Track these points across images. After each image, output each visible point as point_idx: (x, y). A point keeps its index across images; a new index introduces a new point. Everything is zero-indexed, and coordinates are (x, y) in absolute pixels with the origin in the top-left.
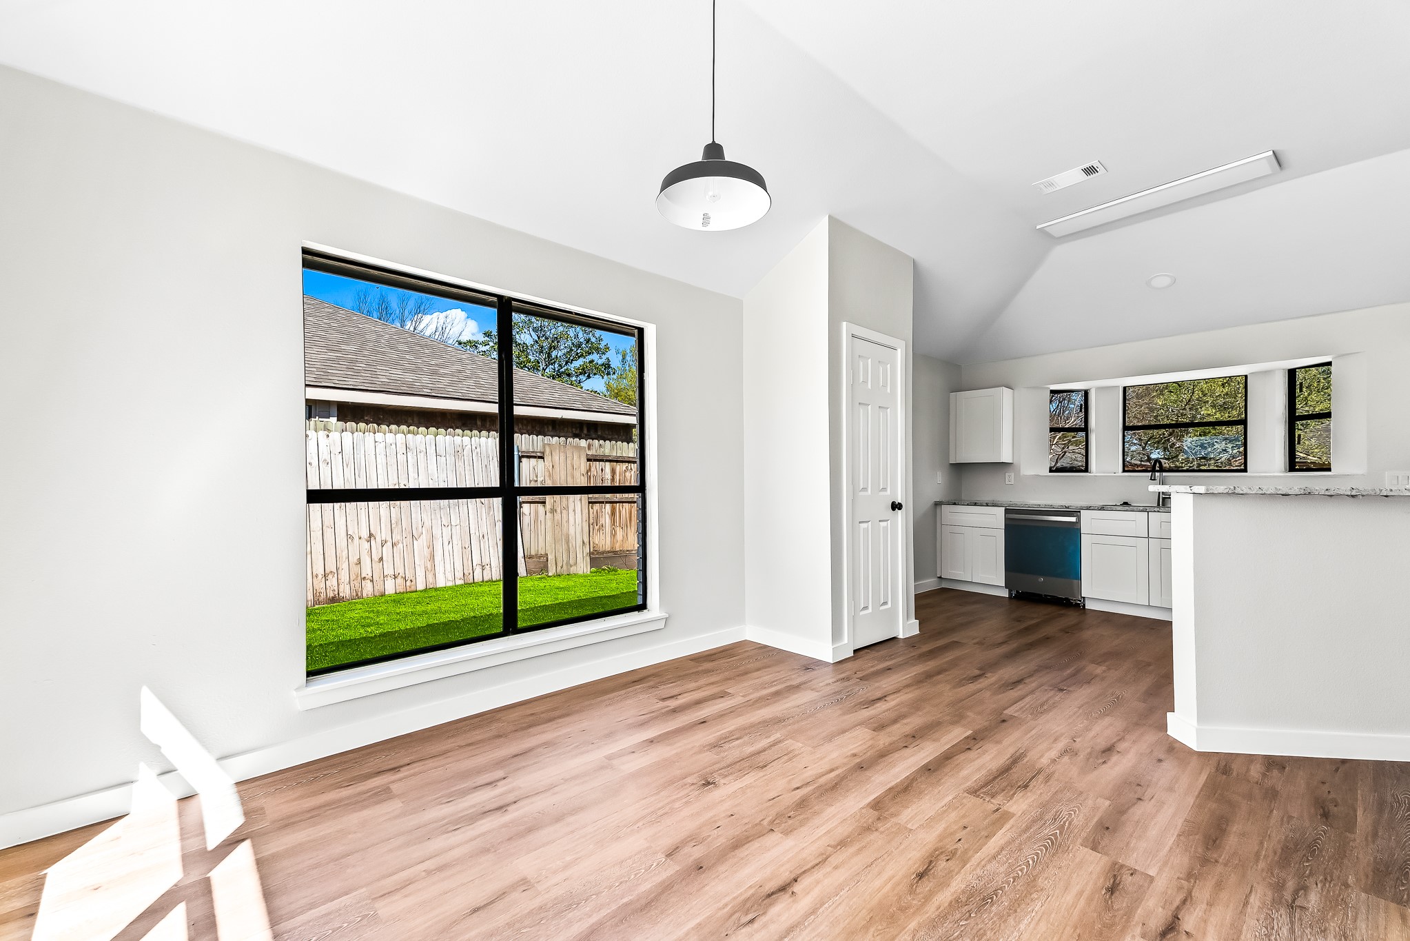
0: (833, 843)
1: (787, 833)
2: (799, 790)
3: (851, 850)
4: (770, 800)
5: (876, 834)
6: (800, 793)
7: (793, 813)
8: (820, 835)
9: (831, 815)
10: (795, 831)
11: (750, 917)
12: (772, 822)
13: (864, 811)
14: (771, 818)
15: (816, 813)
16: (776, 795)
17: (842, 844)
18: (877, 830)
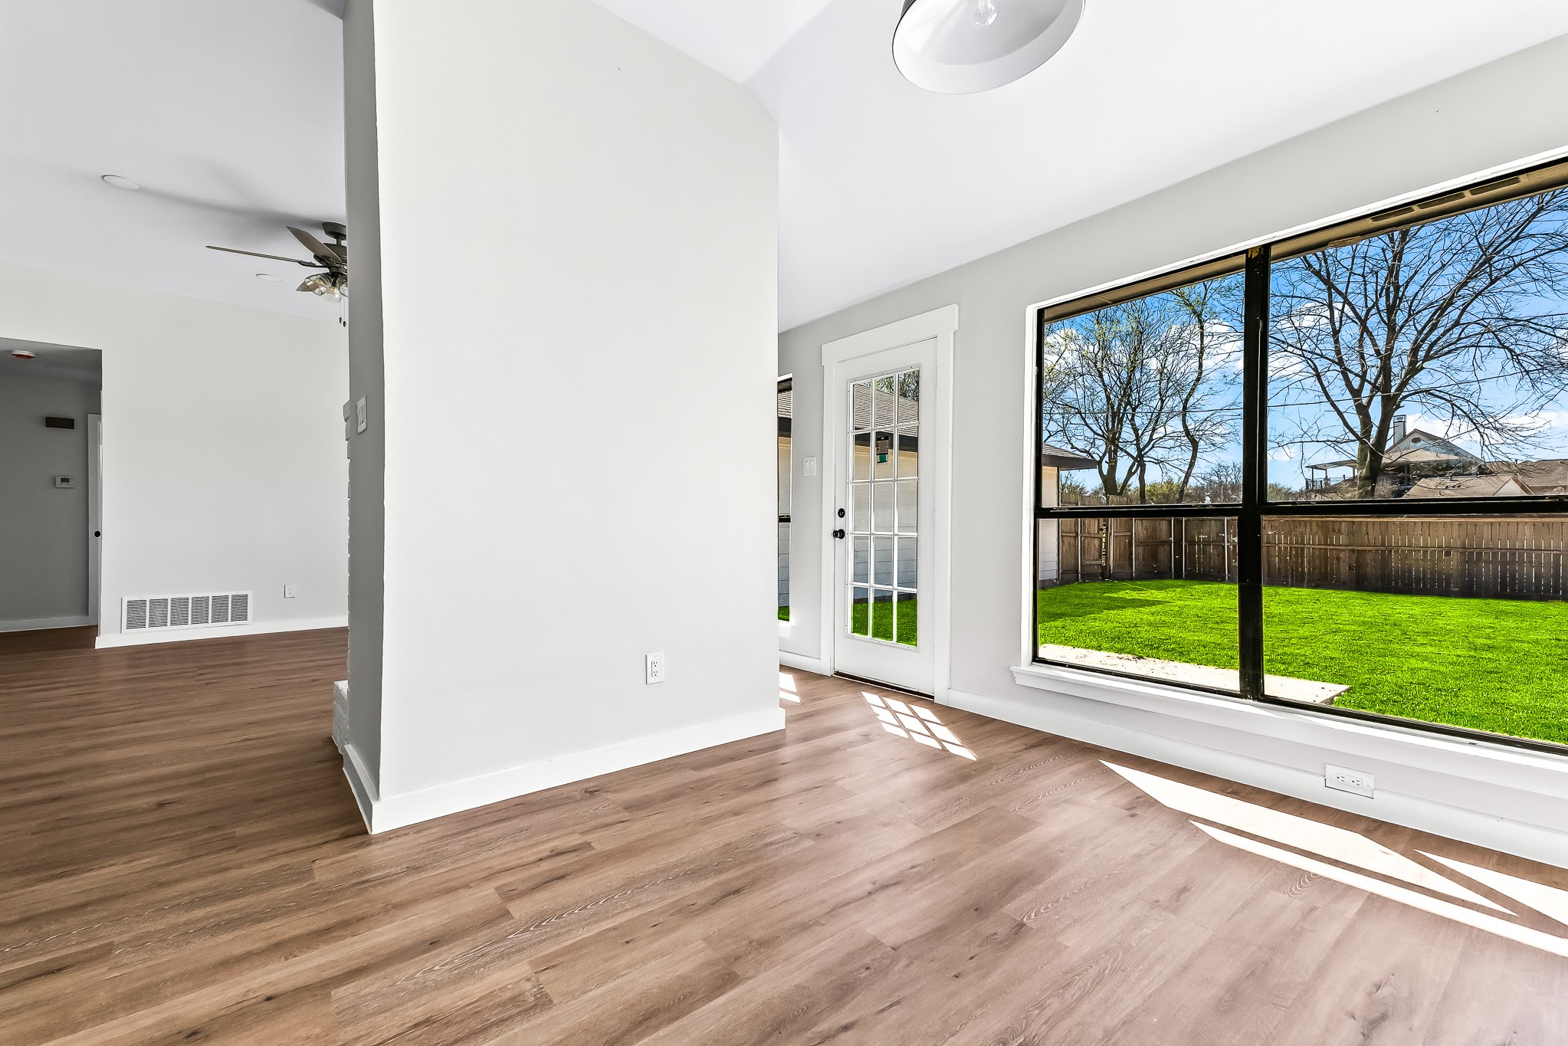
0: (817, 928)
1: (875, 943)
2: (845, 1022)
3: (798, 919)
4: (898, 1002)
5: (755, 937)
6: (842, 1017)
7: (863, 975)
8: (830, 939)
9: (804, 968)
10: (862, 946)
11: (916, 870)
12: (894, 961)
13: (751, 973)
14: (896, 968)
15: (824, 972)
16: (886, 1014)
17: (805, 927)
18: (751, 942)
